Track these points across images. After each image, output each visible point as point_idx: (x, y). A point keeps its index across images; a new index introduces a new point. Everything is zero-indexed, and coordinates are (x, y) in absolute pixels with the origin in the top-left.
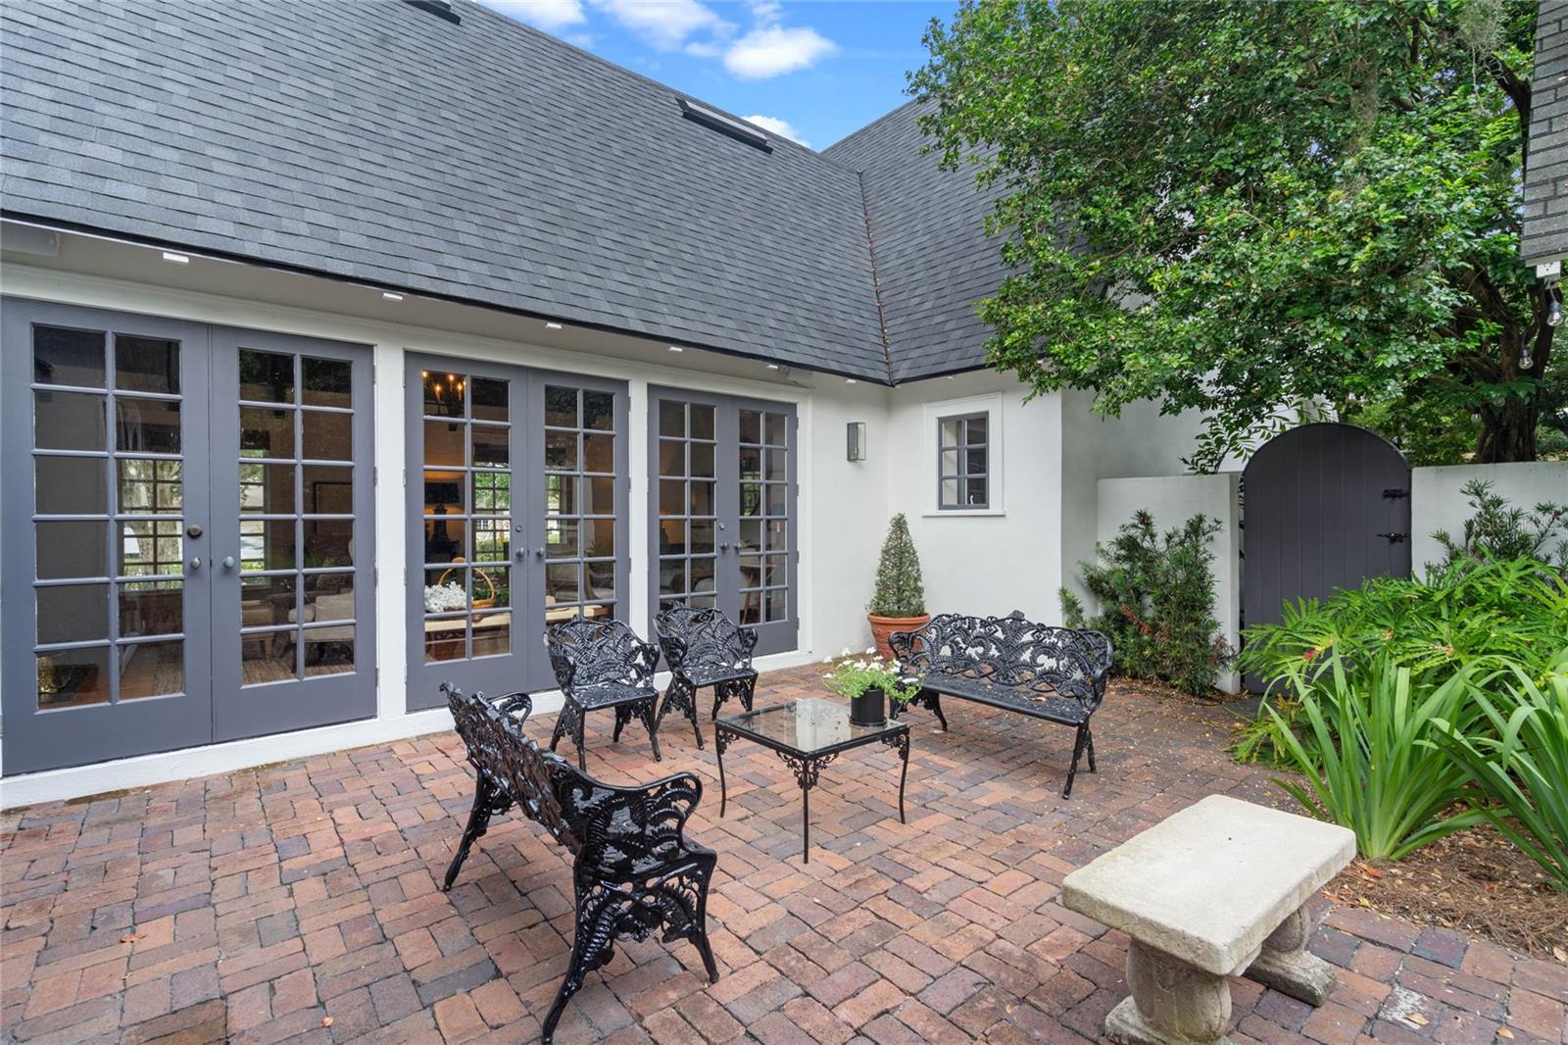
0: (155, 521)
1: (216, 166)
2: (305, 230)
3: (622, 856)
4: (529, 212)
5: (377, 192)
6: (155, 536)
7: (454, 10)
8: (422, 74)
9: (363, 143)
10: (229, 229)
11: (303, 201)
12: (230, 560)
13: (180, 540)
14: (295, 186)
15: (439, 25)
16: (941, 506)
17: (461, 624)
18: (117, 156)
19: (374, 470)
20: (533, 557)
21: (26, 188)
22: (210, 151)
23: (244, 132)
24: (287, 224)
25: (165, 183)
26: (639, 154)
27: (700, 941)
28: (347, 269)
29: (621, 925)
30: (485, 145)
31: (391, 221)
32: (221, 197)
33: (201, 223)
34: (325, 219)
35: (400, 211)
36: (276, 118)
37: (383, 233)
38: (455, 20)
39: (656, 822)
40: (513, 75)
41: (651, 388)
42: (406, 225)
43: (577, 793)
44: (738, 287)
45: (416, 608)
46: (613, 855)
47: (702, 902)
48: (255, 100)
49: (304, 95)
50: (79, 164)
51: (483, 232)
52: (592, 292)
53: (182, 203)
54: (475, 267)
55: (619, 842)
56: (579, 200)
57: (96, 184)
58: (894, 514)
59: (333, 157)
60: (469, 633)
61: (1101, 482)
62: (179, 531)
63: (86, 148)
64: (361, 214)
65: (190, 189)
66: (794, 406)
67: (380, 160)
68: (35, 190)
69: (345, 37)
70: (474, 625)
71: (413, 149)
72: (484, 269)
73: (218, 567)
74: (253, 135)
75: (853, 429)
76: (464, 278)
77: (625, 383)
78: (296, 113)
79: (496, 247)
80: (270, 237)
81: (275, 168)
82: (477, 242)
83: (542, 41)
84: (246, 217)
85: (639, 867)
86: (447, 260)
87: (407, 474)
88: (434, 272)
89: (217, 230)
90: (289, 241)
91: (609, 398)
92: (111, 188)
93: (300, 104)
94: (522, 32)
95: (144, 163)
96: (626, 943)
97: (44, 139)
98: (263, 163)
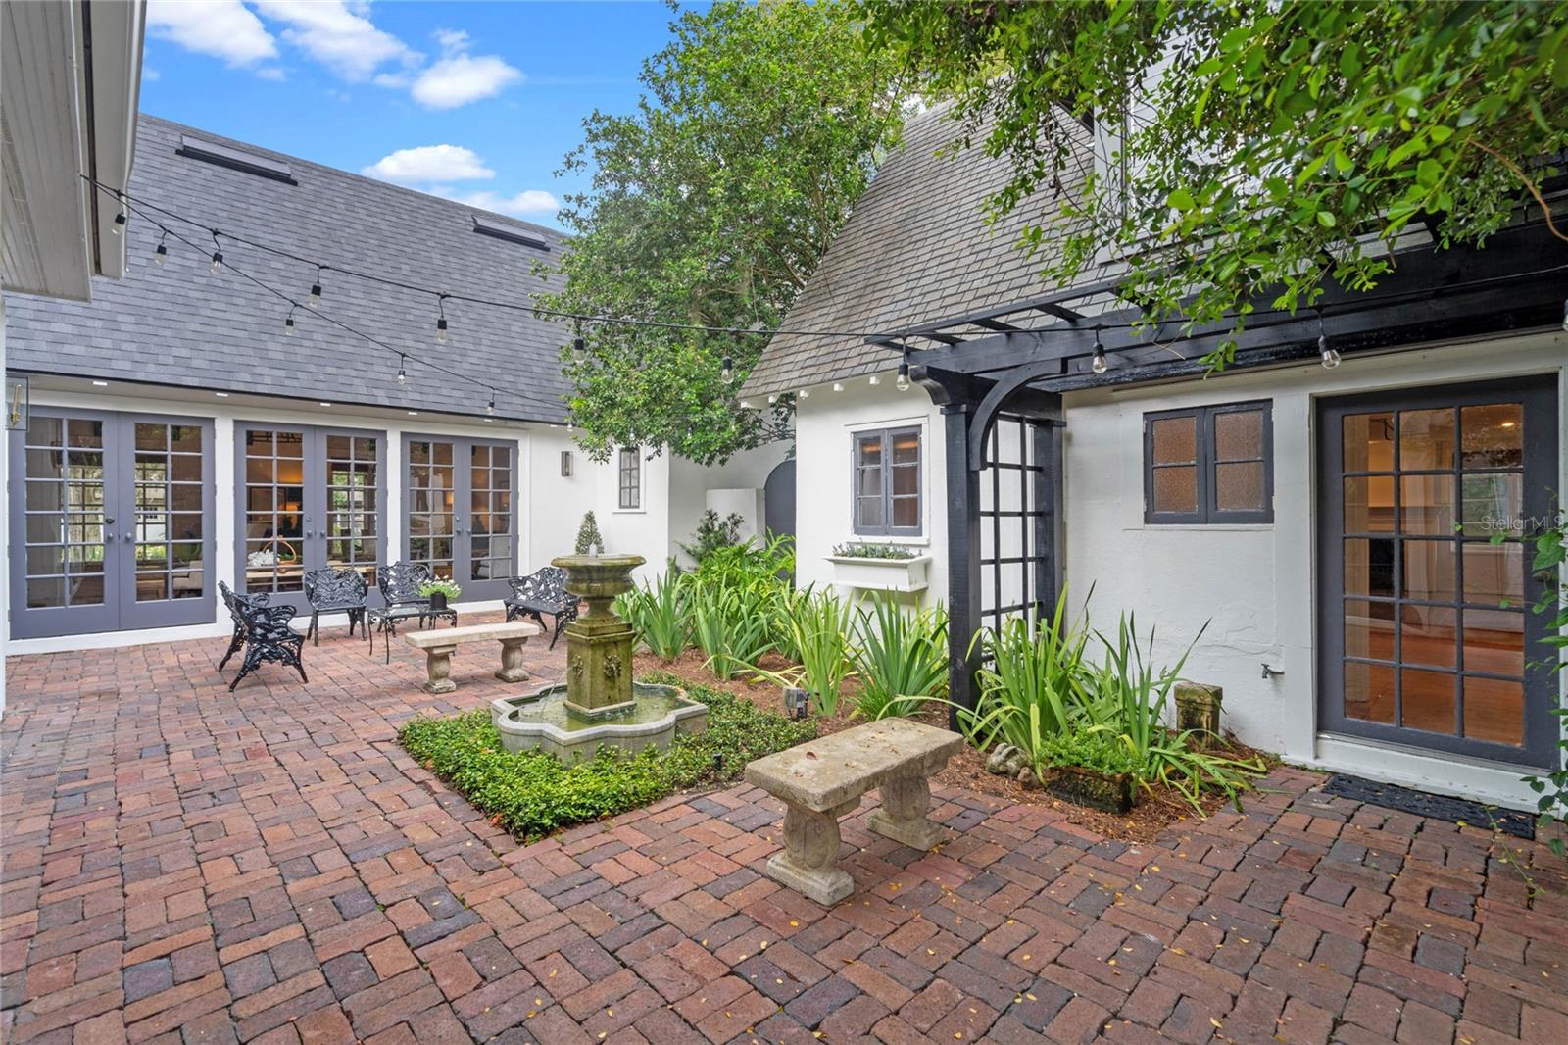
0: (84, 515)
1: (123, 327)
2: (171, 361)
3: (262, 632)
4: (322, 330)
5: (219, 331)
6: (84, 524)
7: (293, 177)
8: (262, 235)
9: (215, 296)
10: (128, 365)
11: (172, 342)
12: (129, 535)
13: (101, 527)
14: (168, 333)
15: (281, 190)
16: (621, 506)
17: (271, 575)
18: (68, 329)
19: (215, 487)
20: (318, 536)
21: (26, 355)
22: (120, 318)
23: (140, 302)
24: (162, 359)
25: (95, 342)
26: (424, 271)
27: (299, 667)
28: (195, 382)
29: (263, 656)
30: (300, 284)
31: (226, 349)
32: (124, 346)
33: (114, 364)
34: (184, 352)
35: (231, 341)
36: (160, 288)
37: (219, 357)
38: (295, 183)
39: (276, 620)
40: (334, 221)
41: (403, 435)
42: (235, 350)
43: (244, 608)
44: (476, 367)
45: (241, 564)
46: (259, 631)
47: (299, 653)
48: (147, 278)
49: (177, 268)
50: (49, 337)
51: (286, 348)
52: (356, 381)
53: (104, 353)
54: (276, 373)
55: (260, 626)
56: (363, 315)
57: (58, 348)
58: (587, 512)
59: (193, 310)
60: (276, 580)
61: (708, 491)
62: (101, 520)
63: (55, 327)
64: (207, 347)
65: (108, 344)
66: (517, 442)
67: (223, 306)
68: (31, 356)
69: (210, 217)
70: (279, 575)
71: (247, 296)
72: (282, 373)
73: (123, 538)
74: (145, 303)
75: (566, 455)
76: (267, 380)
77: (384, 433)
78: (172, 282)
79: (293, 357)
80: (151, 367)
81: (157, 323)
82: (281, 356)
83: (364, 185)
84: (138, 357)
85: (271, 636)
86: (258, 370)
87: (235, 488)
88: (248, 378)
89: (123, 367)
90: (161, 369)
91: (373, 441)
92: (66, 349)
93: (175, 275)
94: (349, 181)
95: (84, 331)
96: (265, 663)
97: (32, 325)
98: (150, 320)
